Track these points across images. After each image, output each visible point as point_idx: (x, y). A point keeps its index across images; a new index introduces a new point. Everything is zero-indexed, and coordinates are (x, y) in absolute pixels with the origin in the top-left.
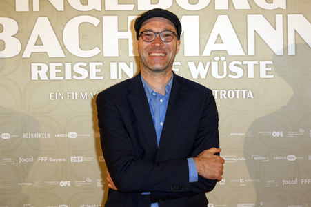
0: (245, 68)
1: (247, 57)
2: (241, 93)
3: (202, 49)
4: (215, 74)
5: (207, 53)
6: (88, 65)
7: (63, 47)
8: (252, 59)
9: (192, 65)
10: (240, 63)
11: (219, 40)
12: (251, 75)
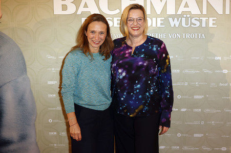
0: (201, 21)
1: (202, 15)
2: (198, 35)
3: (177, 10)
4: (184, 24)
5: (179, 12)
6: (113, 19)
7: (99, 9)
8: (205, 16)
9: (171, 19)
10: (198, 19)
11: (186, 6)
12: (204, 25)
